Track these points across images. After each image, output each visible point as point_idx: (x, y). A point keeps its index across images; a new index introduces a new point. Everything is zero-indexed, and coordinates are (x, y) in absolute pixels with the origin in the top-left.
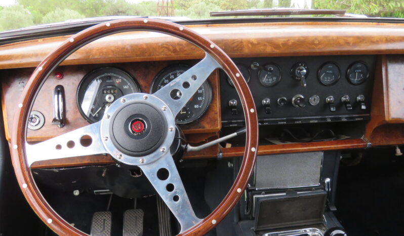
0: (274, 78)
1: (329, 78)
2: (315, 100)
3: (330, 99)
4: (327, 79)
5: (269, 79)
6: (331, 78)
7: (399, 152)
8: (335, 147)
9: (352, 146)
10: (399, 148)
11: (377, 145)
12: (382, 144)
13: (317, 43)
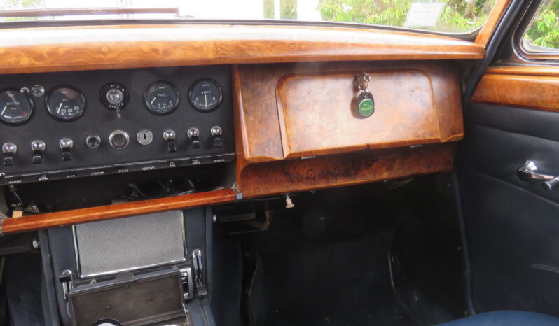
0: (75, 108)
1: (164, 104)
2: (145, 138)
3: (169, 134)
4: (162, 106)
5: (67, 109)
6: (168, 104)
7: (290, 203)
8: (188, 203)
9: (213, 200)
10: (290, 198)
11: (252, 195)
12: (258, 194)
13: (106, 50)
